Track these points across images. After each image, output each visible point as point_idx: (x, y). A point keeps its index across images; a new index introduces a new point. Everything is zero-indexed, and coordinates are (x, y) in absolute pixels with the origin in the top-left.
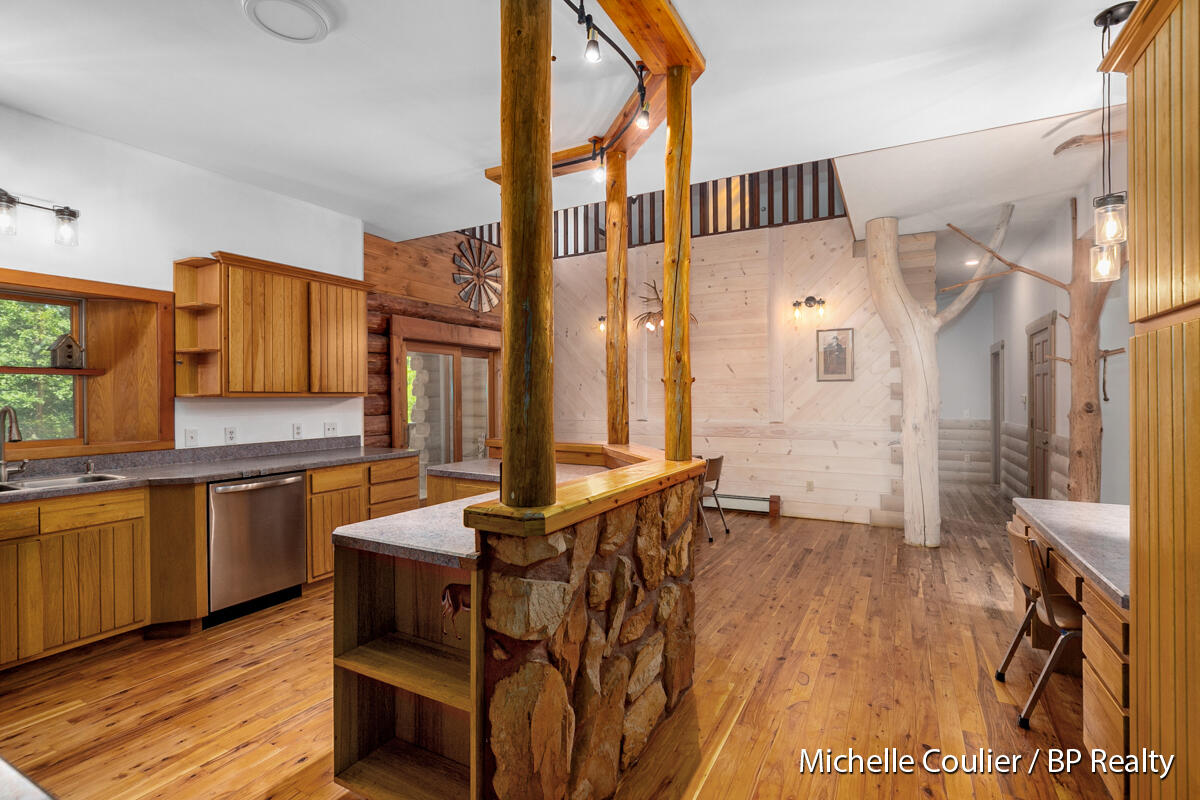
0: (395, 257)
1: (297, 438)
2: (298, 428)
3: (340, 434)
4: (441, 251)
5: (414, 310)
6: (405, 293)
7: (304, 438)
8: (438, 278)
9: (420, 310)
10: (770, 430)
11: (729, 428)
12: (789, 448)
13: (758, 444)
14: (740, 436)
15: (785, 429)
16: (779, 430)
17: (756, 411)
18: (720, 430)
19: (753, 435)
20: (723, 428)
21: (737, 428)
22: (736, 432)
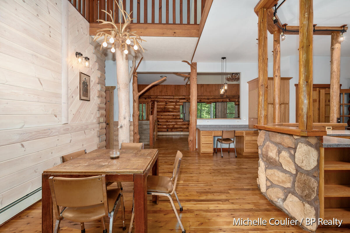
10: (63, 129)
11: (40, 131)
12: (71, 139)
13: (57, 140)
14: (47, 136)
15: (69, 127)
16: (67, 128)
17: (56, 116)
18: (34, 133)
19: (54, 134)
20: (35, 131)
21: (45, 130)
22: (45, 134)
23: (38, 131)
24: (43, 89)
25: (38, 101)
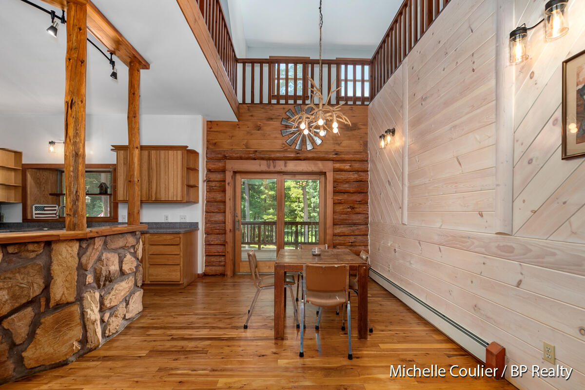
0: (238, 129)
1: (166, 221)
2: (167, 217)
3: (188, 221)
4: (272, 119)
5: (246, 156)
6: (244, 147)
7: (169, 222)
8: (269, 135)
9: (251, 155)
10: (497, 245)
11: (456, 237)
12: (520, 277)
13: (482, 262)
14: (465, 249)
15: (514, 245)
16: (507, 246)
17: (481, 215)
18: (450, 238)
19: (477, 249)
20: (452, 236)
21: (462, 237)
22: (462, 243)
23: (454, 236)
24: (462, 171)
25: (456, 191)
